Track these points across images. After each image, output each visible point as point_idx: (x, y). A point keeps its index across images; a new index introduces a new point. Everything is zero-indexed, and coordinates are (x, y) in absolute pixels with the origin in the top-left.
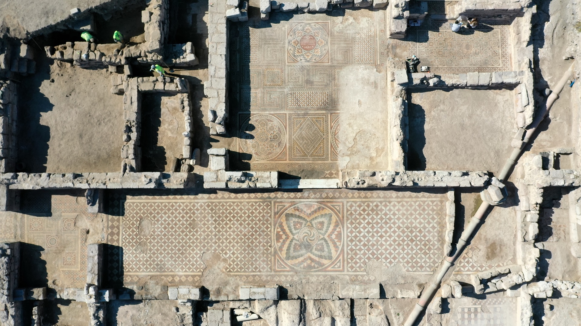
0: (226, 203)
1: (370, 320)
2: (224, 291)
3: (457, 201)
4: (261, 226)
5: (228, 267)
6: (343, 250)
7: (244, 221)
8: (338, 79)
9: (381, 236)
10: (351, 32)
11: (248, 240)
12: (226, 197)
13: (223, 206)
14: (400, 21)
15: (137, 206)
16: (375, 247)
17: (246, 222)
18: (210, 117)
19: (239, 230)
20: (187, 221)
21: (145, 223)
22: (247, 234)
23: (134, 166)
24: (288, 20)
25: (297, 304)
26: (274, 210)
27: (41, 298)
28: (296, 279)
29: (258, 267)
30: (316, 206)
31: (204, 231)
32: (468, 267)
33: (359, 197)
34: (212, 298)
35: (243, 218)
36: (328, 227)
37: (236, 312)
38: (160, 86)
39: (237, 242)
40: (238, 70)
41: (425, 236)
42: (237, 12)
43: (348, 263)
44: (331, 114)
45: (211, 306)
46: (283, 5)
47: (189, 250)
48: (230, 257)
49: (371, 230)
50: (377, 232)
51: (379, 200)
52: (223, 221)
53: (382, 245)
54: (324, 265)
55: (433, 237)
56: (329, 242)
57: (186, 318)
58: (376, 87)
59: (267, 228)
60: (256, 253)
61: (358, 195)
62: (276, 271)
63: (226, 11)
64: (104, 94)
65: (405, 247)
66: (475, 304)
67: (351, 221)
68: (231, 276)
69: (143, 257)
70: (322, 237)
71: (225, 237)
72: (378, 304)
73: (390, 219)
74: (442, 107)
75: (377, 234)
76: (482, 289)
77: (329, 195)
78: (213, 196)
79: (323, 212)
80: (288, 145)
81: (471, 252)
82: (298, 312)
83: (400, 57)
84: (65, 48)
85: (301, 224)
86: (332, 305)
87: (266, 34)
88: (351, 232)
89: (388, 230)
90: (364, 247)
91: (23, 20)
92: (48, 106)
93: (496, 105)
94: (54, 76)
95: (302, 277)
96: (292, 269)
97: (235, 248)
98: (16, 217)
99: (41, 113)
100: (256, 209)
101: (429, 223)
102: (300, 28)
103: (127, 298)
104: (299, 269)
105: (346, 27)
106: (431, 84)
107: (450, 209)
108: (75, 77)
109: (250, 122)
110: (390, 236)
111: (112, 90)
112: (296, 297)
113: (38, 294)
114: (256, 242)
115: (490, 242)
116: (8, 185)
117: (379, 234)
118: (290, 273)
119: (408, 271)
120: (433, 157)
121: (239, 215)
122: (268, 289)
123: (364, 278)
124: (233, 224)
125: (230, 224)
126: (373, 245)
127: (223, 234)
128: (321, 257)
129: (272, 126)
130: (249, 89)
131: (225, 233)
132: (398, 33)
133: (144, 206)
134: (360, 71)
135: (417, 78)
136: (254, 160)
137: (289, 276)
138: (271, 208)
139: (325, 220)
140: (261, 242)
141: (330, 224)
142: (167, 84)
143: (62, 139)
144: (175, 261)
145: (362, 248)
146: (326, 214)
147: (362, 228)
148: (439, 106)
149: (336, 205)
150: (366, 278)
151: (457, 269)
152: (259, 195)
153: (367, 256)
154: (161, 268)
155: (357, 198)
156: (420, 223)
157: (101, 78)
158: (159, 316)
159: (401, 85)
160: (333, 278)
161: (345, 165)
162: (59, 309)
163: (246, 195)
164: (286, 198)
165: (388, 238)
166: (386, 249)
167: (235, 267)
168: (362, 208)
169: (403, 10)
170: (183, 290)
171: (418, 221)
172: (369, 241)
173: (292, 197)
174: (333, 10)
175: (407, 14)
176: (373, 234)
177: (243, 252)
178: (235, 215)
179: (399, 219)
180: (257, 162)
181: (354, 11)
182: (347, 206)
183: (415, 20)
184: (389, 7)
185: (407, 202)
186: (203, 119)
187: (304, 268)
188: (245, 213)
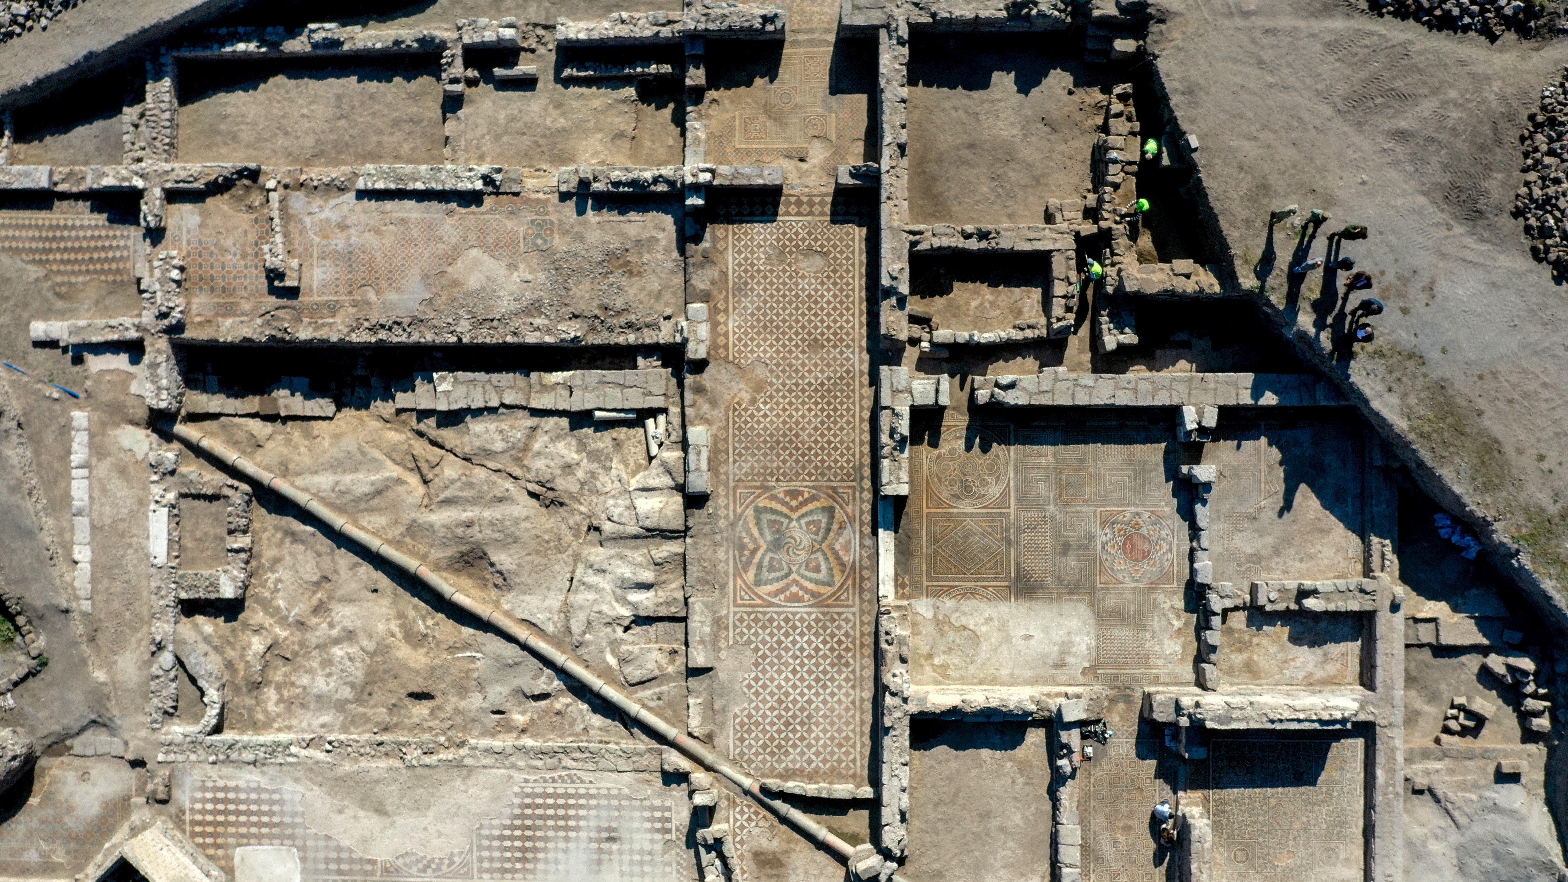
0: (854, 403)
1: (649, 650)
2: (700, 400)
3: (856, 803)
4: (814, 464)
5: (743, 407)
6: (771, 605)
7: (822, 435)
8: (1071, 600)
9: (794, 672)
10: (1156, 623)
11: (788, 442)
12: (863, 403)
14: (1172, 710)
15: (848, 246)
16: (776, 661)
17: (819, 439)
18: (1005, 379)
19: (807, 426)
20: (822, 334)
21: (819, 261)
22: (799, 440)
23: (919, 248)
24: (1178, 511)
25: (677, 524)
26: (840, 487)
27: (688, 82)
28: (722, 523)
29: (743, 458)
30: (847, 558)
31: (803, 365)
32: (742, 820)
33: (862, 634)
34: (689, 379)
35: (826, 432)
36: (811, 580)
37: (662, 418)
38: (1059, 289)
39: (784, 423)
40: (1088, 423)
41: (795, 746)
42: (1191, 425)
43: (749, 614)
44: (1009, 587)
45: (673, 375)
46: (1204, 505)
47: (771, 339)
48: (759, 410)
49: (805, 654)
50: (802, 665)
51: (858, 669)
52: (822, 397)
53: (780, 672)
54: (746, 572)
55: (793, 759)
56: (785, 581)
57: (653, 333)
58: (1056, 666)
59: (810, 475)
60: (765, 455)
61: (867, 632)
62: (735, 489)
63: (1194, 405)
64: (1047, 185)
65: (776, 713)
66: (678, 830)
67: (821, 620)
68: (727, 411)
69: (759, 259)
70: (794, 569)
71: (794, 400)
72: (677, 663)
73: (825, 687)
74: (1020, 780)
75: (798, 665)
76: (705, 840)
77: (866, 582)
78: (866, 379)
79: (836, 571)
80: (954, 511)
81: (767, 824)
82: (664, 525)
83: (1109, 710)
84: (1129, 119)
85: (817, 533)
86: (674, 585)
87: (1153, 474)
88: (802, 620)
89: (806, 684)
90: (776, 642)
91: (1180, 49)
92: (1025, 86)
93: (1023, 875)
94: (1081, 94)
95: (725, 534)
96: (738, 517)
97: (775, 419)
98: (828, 31)
99: (1013, 74)
100: (842, 455)
101: (817, 754)
102: (1163, 533)
103: (689, 231)
104: (738, 530)
105: (1164, 615)
106: (1060, 763)
107: (843, 790)
108: (1078, 132)
109: (995, 445)
110: (794, 687)
111: (1054, 202)
112: (690, 524)
113: (695, 76)
114: (784, 455)
115: (784, 859)
116: (887, 26)
117: (798, 668)
118: (731, 514)
119: (736, 716)
120: (932, 763)
121: (832, 425)
122: (706, 476)
123: (723, 641)
124: (816, 416)
125: (816, 409)
126: (779, 657)
127: (800, 397)
128: (760, 566)
129: (987, 483)
130: (1054, 444)
131: (800, 400)
132: (1151, 705)
133: (847, 259)
134: (1086, 639)
135: (1072, 738)
136: (928, 453)
137: (726, 512)
138: (844, 481)
139: (823, 574)
140: (784, 464)
141: (817, 582)
142: (1063, 301)
143: (966, 112)
144: (752, 315)
145: (775, 639)
146: (833, 576)
147: (809, 638)
148: (1022, 775)
149: (848, 594)
150: (722, 644)
151: (738, 801)
152: (867, 460)
153: (760, 646)
154: (741, 289)
155: (861, 631)
156: (817, 739)
157: (1076, 180)
158: (656, 286)
159: (1059, 711)
160: (723, 587)
161: (919, 610)
162: (666, 106)
163: (867, 437)
164: (861, 508)
165: (791, 683)
166: (772, 679)
167: (743, 419)
168: (843, 638)
169: (1190, 716)
170: (703, 331)
171: (821, 735)
172: (787, 649)
173: (864, 518)
174: (1195, 592)
175: (1184, 722)
176: (798, 657)
177: (768, 432)
178: (832, 419)
179: (825, 702)
180: (925, 457)
181: (1193, 629)
182: (848, 613)
183: (1176, 737)
184: (1197, 690)
185: (853, 716)
186: (1001, 363)
187: (740, 538)
188: (835, 435)
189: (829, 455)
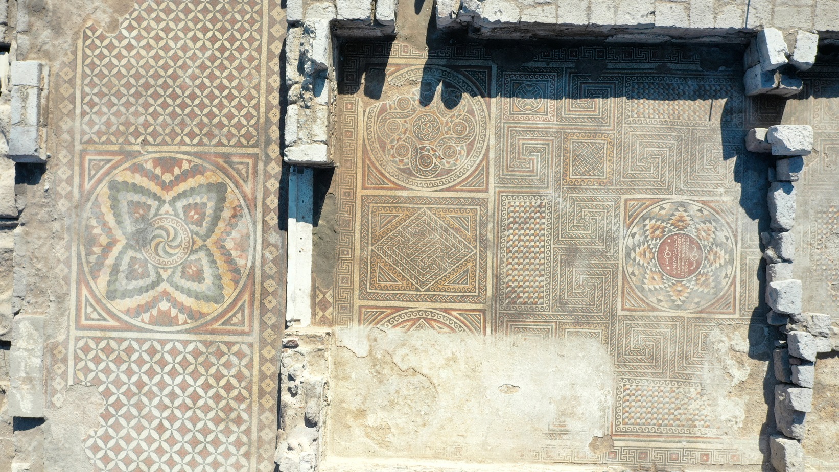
0: (259, 31)
2: (39, 24)
4: (198, 120)
5: (98, 33)
6: (130, 328)
7: (212, 77)
8: (577, 334)
9: (161, 429)
10: (707, 373)
11: (161, 86)
12: (273, 31)
13: (252, 22)
16: (134, 411)
17: (207, 82)
19: (189, 63)
22: (177, 84)
24: (743, 203)
25: (6, 206)
26: (235, 154)
28: (63, 205)
29: (95, 109)
30: (243, 262)
33: (262, 376)
35: (217, 73)
36: (189, 293)
39: (157, 57)
40: (610, 66)
43: (97, 340)
44: (483, 311)
46: (788, 191)
48: (120, 38)
49: (177, 403)
50: (172, 419)
51: (254, 429)
52: (214, 21)
53: (139, 428)
54: (95, 278)
56: (151, 293)
58: (552, 434)
59: (192, 135)
60: (128, 105)
61: (268, 373)
62: (82, 154)
67: (202, 353)
68: (75, 40)
70: (165, 275)
71: (172, 25)
72: (3, 410)
73: (204, 453)
75: (166, 418)
77: (270, 297)
79: (226, 280)
80: (404, 193)
85: (199, 223)
87: (707, 144)
88: (174, 352)
89: (177, 447)
90: (135, 384)
95: (67, 221)
96: (86, 197)
97: (143, 52)
100: (240, 107)
102: (721, 236)
104: (85, 215)
105: (719, 360)
109: (466, 95)
110: (160, 451)
112: (22, 206)
114: (155, 106)
117: (166, 424)
118: (76, 191)
121: (226, 63)
122: (35, 132)
123: (58, 379)
124: (203, 48)
126: (139, 406)
127: (180, 20)
128: (115, 270)
129: (454, 153)
131: (181, 25)
134: (598, 393)
136: (366, 105)
137: (69, 189)
138: (242, 146)
139: (206, 286)
140: (155, 119)
141: (197, 296)
145: (134, 378)
146: (221, 287)
147: (184, 380)
149: (243, 315)
150: (58, 384)
153: (113, 388)
155: (261, 371)
160: (61, 299)
161: (346, 342)
164: (265, 187)
165: (155, 446)
166: (128, 439)
167: (97, 52)
168: (234, 382)
172: (151, 395)
173: (268, 201)
174: (769, 326)
176: (166, 407)
177: (133, 71)
178: (227, 54)
180: (361, 110)
181: (761, 383)
182: (242, 343)
187: (88, 227)
188: (230, 78)
189: (221, 106)
